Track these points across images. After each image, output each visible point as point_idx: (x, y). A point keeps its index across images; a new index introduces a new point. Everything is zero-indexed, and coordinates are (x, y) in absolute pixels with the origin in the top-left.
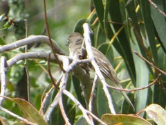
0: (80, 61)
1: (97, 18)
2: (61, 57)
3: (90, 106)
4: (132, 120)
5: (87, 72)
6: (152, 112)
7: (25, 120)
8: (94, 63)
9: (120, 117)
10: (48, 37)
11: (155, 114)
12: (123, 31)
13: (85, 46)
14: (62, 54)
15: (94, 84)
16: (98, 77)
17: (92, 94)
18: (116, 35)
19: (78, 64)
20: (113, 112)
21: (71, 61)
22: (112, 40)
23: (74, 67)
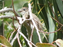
0: (27, 20)
1: (33, 3)
3: (31, 39)
6: (58, 42)
7: (2, 44)
8: (33, 21)
9: (44, 44)
10: (13, 9)
11: (60, 43)
12: (44, 8)
13: (29, 13)
14: (19, 17)
15: (33, 30)
16: (35, 27)
17: (32, 34)
18: (41, 10)
20: (41, 42)
21: (23, 20)
22: (39, 12)
23: (24, 22)
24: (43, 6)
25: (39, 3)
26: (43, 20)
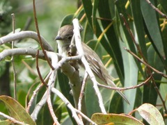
0: (70, 58)
2: (49, 54)
3: (80, 105)
4: (123, 120)
5: (77, 69)
6: (144, 112)
7: (12, 118)
9: (111, 116)
10: (36, 33)
11: (148, 114)
13: (74, 42)
14: (50, 51)
15: (84, 82)
16: (88, 75)
17: (82, 92)
19: (67, 61)
20: (104, 112)
21: (60, 58)
23: (63, 64)
24: (109, 22)
25: (100, 16)
26: (108, 55)
